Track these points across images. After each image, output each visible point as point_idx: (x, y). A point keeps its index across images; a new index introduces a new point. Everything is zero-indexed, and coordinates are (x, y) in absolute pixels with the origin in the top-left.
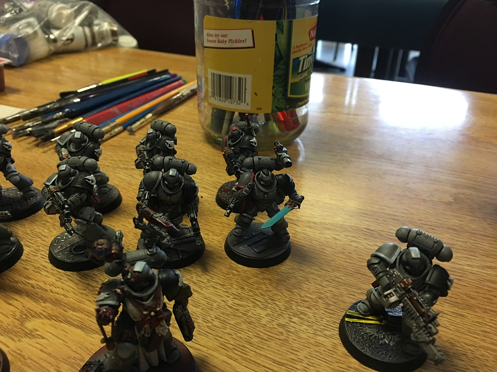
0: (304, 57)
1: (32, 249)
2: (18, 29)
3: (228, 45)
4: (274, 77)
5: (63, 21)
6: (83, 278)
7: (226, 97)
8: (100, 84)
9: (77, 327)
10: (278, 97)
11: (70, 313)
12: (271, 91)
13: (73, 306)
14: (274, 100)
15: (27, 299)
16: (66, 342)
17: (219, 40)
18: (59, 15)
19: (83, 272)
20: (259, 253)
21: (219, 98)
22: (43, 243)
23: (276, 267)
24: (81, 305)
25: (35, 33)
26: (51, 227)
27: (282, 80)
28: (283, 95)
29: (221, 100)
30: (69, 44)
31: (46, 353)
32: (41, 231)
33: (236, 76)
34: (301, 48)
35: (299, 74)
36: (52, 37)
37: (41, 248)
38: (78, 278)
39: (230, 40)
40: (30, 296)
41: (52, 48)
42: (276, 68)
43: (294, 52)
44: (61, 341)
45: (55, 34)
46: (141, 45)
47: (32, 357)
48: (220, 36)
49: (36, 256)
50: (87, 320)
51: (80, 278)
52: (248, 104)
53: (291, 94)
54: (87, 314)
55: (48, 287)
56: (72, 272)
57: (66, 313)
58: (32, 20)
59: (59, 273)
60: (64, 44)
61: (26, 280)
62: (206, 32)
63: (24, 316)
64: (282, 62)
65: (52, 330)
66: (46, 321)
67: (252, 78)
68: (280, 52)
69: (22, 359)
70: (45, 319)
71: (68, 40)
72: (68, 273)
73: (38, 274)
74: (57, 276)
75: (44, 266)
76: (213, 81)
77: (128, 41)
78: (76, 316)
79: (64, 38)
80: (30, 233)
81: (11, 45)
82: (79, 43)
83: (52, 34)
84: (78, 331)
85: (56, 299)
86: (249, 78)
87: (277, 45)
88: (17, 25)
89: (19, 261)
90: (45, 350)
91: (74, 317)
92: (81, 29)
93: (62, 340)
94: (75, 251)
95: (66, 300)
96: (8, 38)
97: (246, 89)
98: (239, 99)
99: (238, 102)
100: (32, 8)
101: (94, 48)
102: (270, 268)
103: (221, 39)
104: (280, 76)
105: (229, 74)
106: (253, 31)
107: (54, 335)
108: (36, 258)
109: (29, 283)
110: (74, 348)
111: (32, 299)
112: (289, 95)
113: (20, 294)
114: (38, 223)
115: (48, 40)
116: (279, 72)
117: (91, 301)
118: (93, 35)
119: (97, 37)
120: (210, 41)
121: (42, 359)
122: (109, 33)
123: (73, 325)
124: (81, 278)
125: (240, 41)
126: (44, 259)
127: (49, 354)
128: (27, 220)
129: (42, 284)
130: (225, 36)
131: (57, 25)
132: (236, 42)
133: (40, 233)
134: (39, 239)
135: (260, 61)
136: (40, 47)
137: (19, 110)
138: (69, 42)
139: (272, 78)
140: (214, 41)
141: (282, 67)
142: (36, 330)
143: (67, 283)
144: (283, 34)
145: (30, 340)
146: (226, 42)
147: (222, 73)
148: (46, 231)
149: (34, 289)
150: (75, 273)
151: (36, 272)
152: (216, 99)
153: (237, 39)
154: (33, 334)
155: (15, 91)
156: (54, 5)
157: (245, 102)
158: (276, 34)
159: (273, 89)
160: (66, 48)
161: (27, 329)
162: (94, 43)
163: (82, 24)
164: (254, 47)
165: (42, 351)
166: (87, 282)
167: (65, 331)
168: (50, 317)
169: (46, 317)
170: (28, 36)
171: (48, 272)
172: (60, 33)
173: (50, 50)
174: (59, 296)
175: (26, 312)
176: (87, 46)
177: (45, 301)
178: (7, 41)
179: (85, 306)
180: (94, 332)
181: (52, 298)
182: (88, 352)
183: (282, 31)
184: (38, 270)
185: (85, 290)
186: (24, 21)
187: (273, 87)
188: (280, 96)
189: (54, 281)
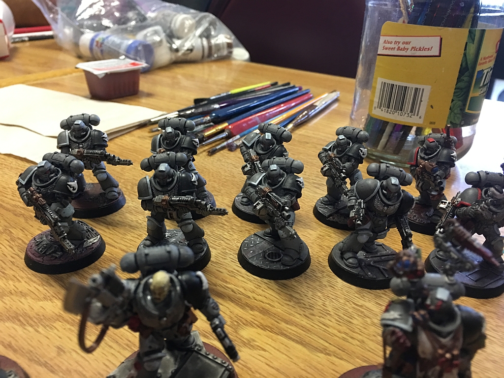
0: (487, 70)
1: (219, 252)
2: (146, 36)
3: (409, 53)
4: (455, 89)
5: (186, 31)
6: (284, 288)
7: (396, 109)
8: (230, 93)
9: (297, 342)
10: (456, 111)
11: (283, 325)
12: (449, 104)
13: (283, 318)
14: (450, 114)
15: (232, 304)
16: (291, 359)
17: (399, 47)
18: (183, 24)
19: (280, 281)
20: (476, 281)
21: (386, 109)
22: (228, 246)
23: (495, 299)
24: (292, 317)
25: (161, 41)
26: (230, 230)
27: (463, 93)
28: (461, 110)
29: (389, 111)
30: (188, 54)
31: (273, 368)
32: (221, 234)
33: (412, 86)
34: (488, 60)
35: (480, 88)
36: (174, 46)
37: (227, 251)
38: (277, 287)
39: (413, 48)
40: (235, 302)
41: (173, 57)
42: (459, 80)
43: (481, 64)
44: (284, 356)
45: (177, 44)
46: (253, 58)
47: (260, 371)
48: (401, 43)
49: (225, 259)
50: (304, 335)
51: (279, 287)
52: (420, 117)
53: (468, 109)
54: (302, 328)
55: (250, 294)
56: (268, 280)
57: (278, 324)
58: (158, 28)
59: (255, 280)
60: (184, 54)
61: (225, 284)
62: (382, 39)
63: (236, 323)
64: (467, 74)
65: (270, 341)
66: (260, 331)
67: (431, 89)
68: (467, 63)
69: (250, 373)
70: (259, 329)
71: (188, 50)
72: (265, 280)
73: (234, 278)
74: (255, 282)
75: (238, 271)
76: (383, 91)
77: (241, 54)
78: (291, 329)
79: (185, 48)
80: (210, 234)
81: (139, 51)
82: (197, 54)
83: (174, 43)
84: (299, 347)
85: (263, 308)
86: (427, 89)
87: (465, 55)
88: (144, 32)
89: (210, 262)
90: (271, 365)
91: (290, 331)
92: (199, 40)
93: (286, 355)
94: (269, 257)
95: (273, 310)
96: (137, 44)
97: (421, 101)
98: (411, 111)
99: (410, 115)
100: (156, 18)
101: (209, 60)
102: (490, 299)
103: (402, 46)
104: (461, 89)
105: (404, 84)
106: (441, 39)
107: (275, 348)
108: (226, 261)
109: (227, 287)
110: (302, 365)
111: (237, 304)
112: (467, 111)
113: (223, 299)
114: (215, 225)
115: (171, 49)
116: (462, 85)
117: (300, 314)
118: (210, 47)
119: (213, 48)
120: (386, 49)
121: (271, 374)
122: (226, 45)
123: (290, 338)
124: (281, 288)
125: (424, 49)
126: (235, 263)
127: (277, 370)
128: (203, 221)
129: (241, 290)
130: (407, 43)
131: (179, 34)
132: (420, 50)
133: (220, 235)
134: (222, 242)
135: (443, 71)
136: (163, 55)
137: (161, 113)
138: (189, 52)
139: (453, 91)
140: (392, 48)
141: (465, 78)
142: (254, 341)
143: (268, 292)
144: (473, 44)
145: (251, 351)
146: (407, 49)
147: (395, 83)
148: (226, 233)
149: (235, 294)
150: (272, 281)
151: (232, 276)
152: (382, 110)
153: (422, 47)
154: (251, 344)
155: (149, 95)
156: (178, 15)
157: (417, 115)
158: (466, 43)
159: (452, 102)
160: (184, 58)
161: (243, 338)
162: (210, 54)
163: (201, 36)
164: (440, 56)
165: (267, 364)
166: (289, 293)
167: (285, 345)
168: (264, 328)
169: (259, 327)
170: (155, 43)
171: (243, 277)
172: (182, 43)
173: (171, 59)
174: (264, 304)
175: (235, 319)
176: (203, 56)
177: (252, 309)
178: (137, 47)
179: (297, 320)
180: (318, 350)
181: (258, 306)
182: (320, 373)
183: (473, 40)
184: (232, 274)
185: (290, 301)
186: (150, 29)
187: (453, 101)
188: (457, 111)
189: (254, 288)
